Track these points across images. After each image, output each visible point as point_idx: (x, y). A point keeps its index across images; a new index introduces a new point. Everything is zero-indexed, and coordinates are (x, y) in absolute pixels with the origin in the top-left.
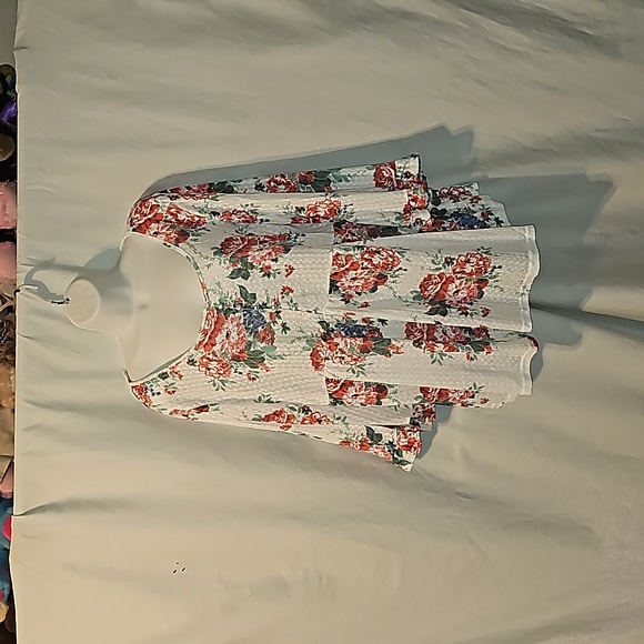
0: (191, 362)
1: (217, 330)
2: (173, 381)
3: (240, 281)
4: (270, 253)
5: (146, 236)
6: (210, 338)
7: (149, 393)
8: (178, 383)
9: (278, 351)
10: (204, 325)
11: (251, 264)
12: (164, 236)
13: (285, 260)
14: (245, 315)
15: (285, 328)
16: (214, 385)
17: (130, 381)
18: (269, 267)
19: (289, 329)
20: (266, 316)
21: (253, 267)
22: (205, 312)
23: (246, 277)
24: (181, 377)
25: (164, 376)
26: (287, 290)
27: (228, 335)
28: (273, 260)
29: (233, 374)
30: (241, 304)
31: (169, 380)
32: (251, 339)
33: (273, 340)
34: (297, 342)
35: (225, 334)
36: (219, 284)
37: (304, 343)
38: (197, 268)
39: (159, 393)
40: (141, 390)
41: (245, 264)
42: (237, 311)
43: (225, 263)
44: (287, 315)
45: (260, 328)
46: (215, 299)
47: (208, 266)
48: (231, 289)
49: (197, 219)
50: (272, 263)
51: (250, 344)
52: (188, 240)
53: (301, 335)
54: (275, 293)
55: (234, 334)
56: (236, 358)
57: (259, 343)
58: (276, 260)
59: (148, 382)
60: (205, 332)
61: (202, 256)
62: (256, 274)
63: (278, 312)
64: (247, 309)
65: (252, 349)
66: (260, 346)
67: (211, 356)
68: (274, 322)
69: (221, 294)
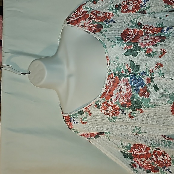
0: (97, 105)
1: (114, 87)
2: (85, 116)
3: (131, 57)
4: (152, 42)
5: (76, 26)
6: (110, 91)
7: (72, 122)
8: (89, 118)
9: (152, 103)
10: (106, 83)
11: (139, 47)
12: (87, 28)
13: (161, 46)
14: (131, 78)
15: (156, 88)
16: (109, 119)
17: (63, 113)
18: (150, 50)
19: (158, 89)
20: (144, 79)
21: (140, 49)
22: (107, 75)
23: (135, 55)
24: (90, 114)
25: (81, 113)
26: (159, 65)
27: (120, 90)
28: (153, 46)
29: (120, 114)
30: (130, 72)
31: (84, 116)
32: (134, 93)
33: (148, 95)
34: (164, 98)
35: (119, 89)
36: (117, 58)
37: (168, 99)
38: (105, 47)
39: (77, 123)
40: (68, 119)
41: (136, 47)
42: (127, 76)
43: (123, 45)
44: (158, 80)
45: (140, 87)
46: (113, 68)
47: (113, 46)
48: (125, 62)
49: (108, 15)
50: (153, 48)
51: (133, 97)
52: (101, 31)
53: (166, 93)
54: (152, 66)
55: (124, 90)
56: (124, 105)
57: (139, 96)
58: (155, 46)
59: (72, 115)
60: (107, 88)
61: (109, 40)
62: (141, 54)
63: (152, 78)
64: (133, 75)
65: (135, 100)
66: (140, 98)
67: (109, 103)
68: (150, 84)
69: (118, 64)
